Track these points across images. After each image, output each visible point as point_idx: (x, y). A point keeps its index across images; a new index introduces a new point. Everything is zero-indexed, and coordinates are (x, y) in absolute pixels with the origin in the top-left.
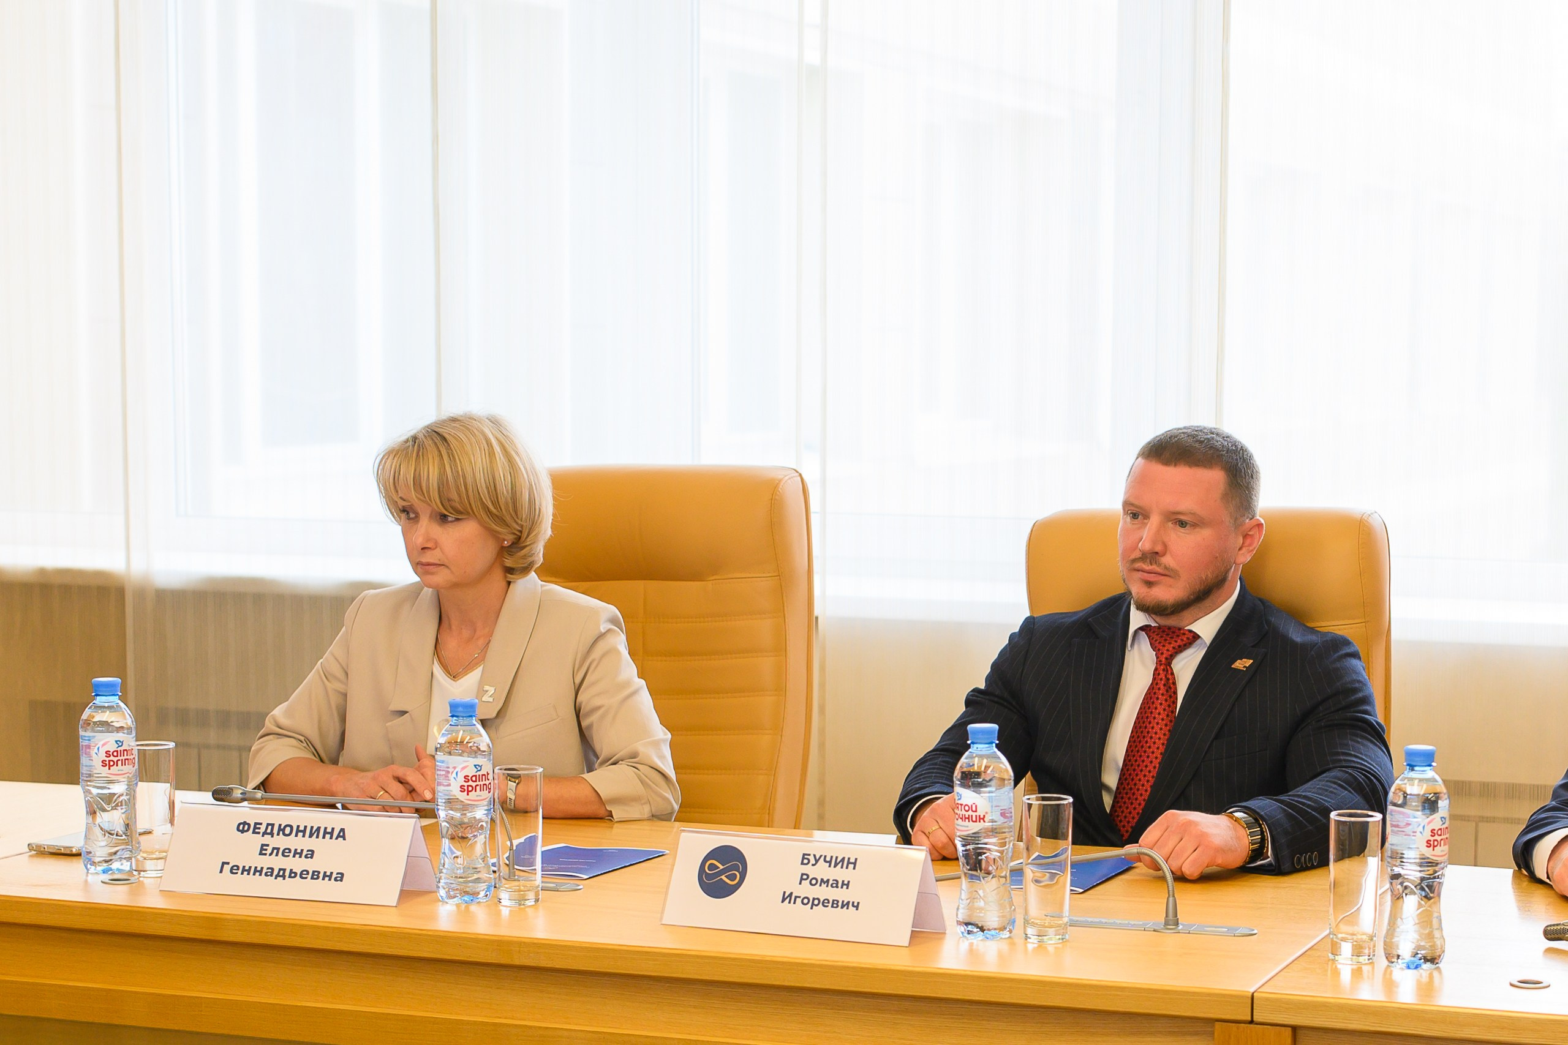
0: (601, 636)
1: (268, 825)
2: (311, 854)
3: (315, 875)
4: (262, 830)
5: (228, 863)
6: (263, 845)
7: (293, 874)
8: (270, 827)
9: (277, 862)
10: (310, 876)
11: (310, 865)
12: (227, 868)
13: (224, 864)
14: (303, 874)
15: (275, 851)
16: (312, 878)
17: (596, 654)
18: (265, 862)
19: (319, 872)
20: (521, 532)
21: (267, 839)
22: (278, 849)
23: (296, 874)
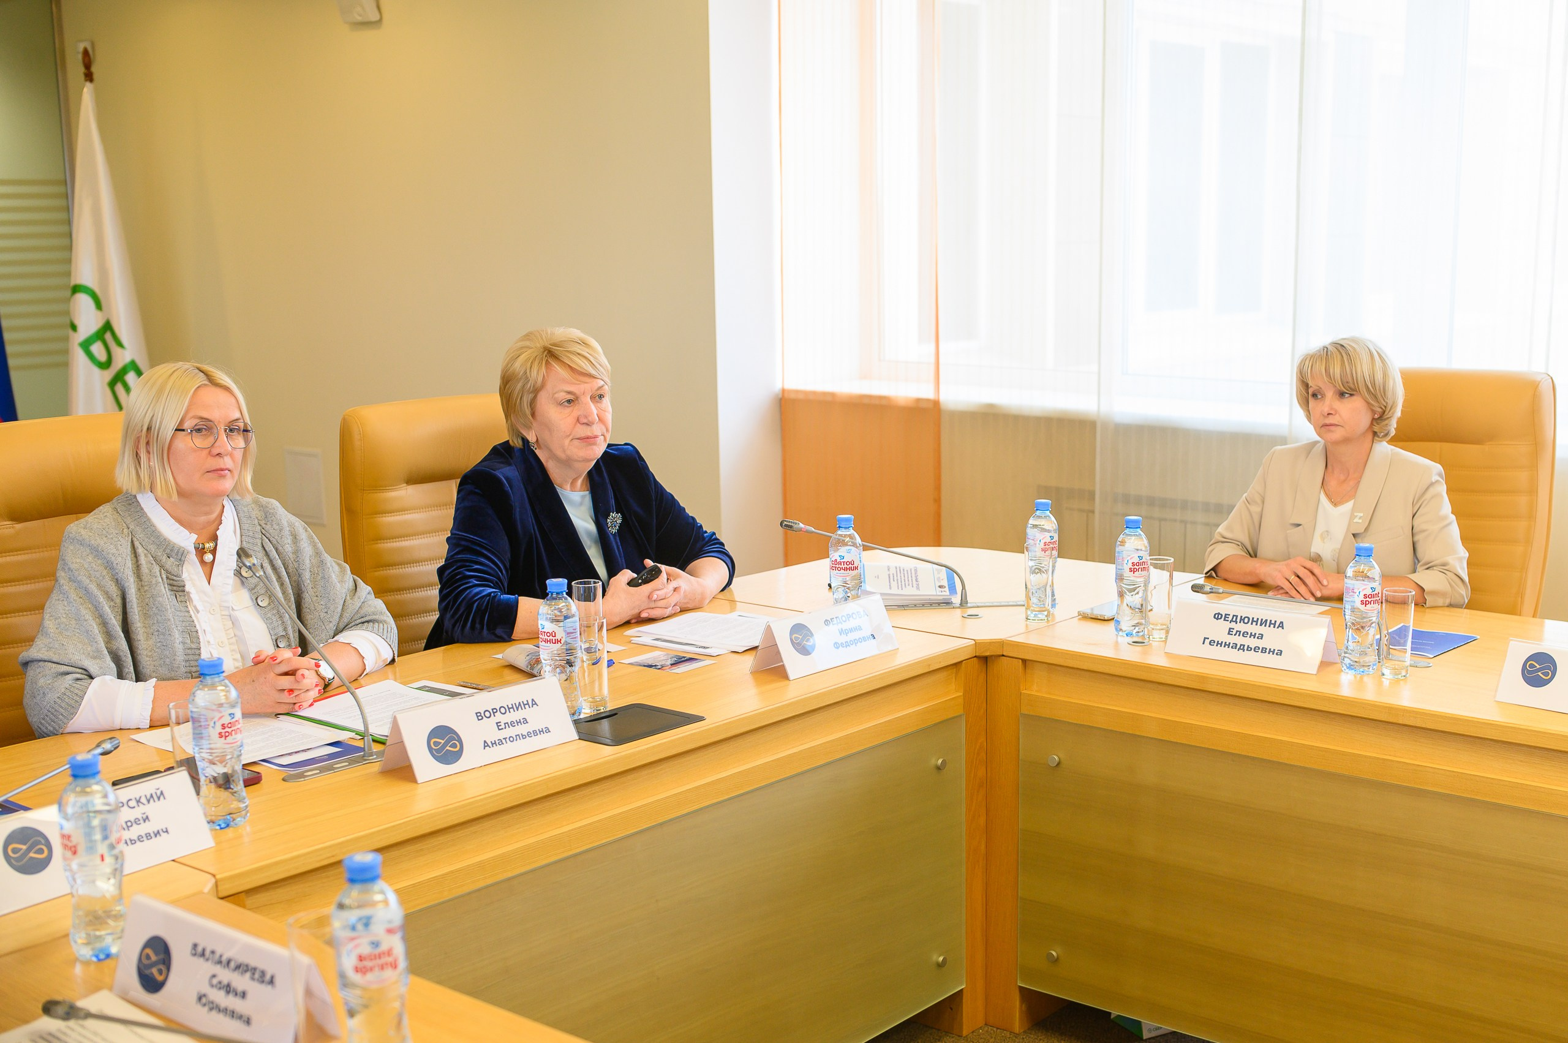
0: (1432, 484)
1: (1234, 616)
2: (1261, 636)
3: (1264, 650)
4: (1230, 619)
5: (1208, 638)
6: (1230, 629)
7: (1249, 649)
8: (1235, 617)
9: (1239, 640)
10: (1260, 651)
11: (1260, 643)
12: (1207, 641)
13: (1205, 638)
14: (1256, 649)
15: (1238, 633)
16: (1262, 652)
17: (1428, 496)
18: (1232, 639)
19: (1266, 649)
20: (1385, 407)
21: (1233, 625)
22: (1240, 632)
23: (1251, 649)
